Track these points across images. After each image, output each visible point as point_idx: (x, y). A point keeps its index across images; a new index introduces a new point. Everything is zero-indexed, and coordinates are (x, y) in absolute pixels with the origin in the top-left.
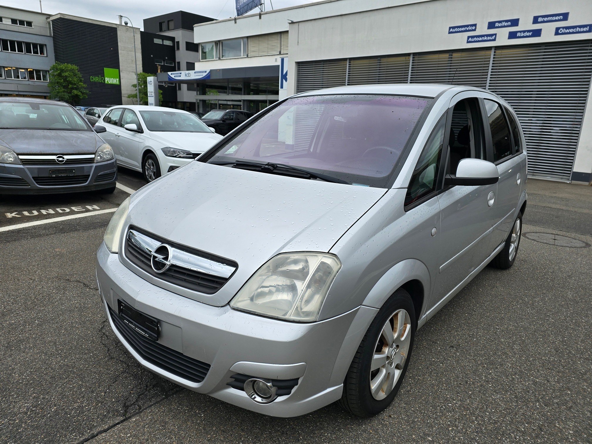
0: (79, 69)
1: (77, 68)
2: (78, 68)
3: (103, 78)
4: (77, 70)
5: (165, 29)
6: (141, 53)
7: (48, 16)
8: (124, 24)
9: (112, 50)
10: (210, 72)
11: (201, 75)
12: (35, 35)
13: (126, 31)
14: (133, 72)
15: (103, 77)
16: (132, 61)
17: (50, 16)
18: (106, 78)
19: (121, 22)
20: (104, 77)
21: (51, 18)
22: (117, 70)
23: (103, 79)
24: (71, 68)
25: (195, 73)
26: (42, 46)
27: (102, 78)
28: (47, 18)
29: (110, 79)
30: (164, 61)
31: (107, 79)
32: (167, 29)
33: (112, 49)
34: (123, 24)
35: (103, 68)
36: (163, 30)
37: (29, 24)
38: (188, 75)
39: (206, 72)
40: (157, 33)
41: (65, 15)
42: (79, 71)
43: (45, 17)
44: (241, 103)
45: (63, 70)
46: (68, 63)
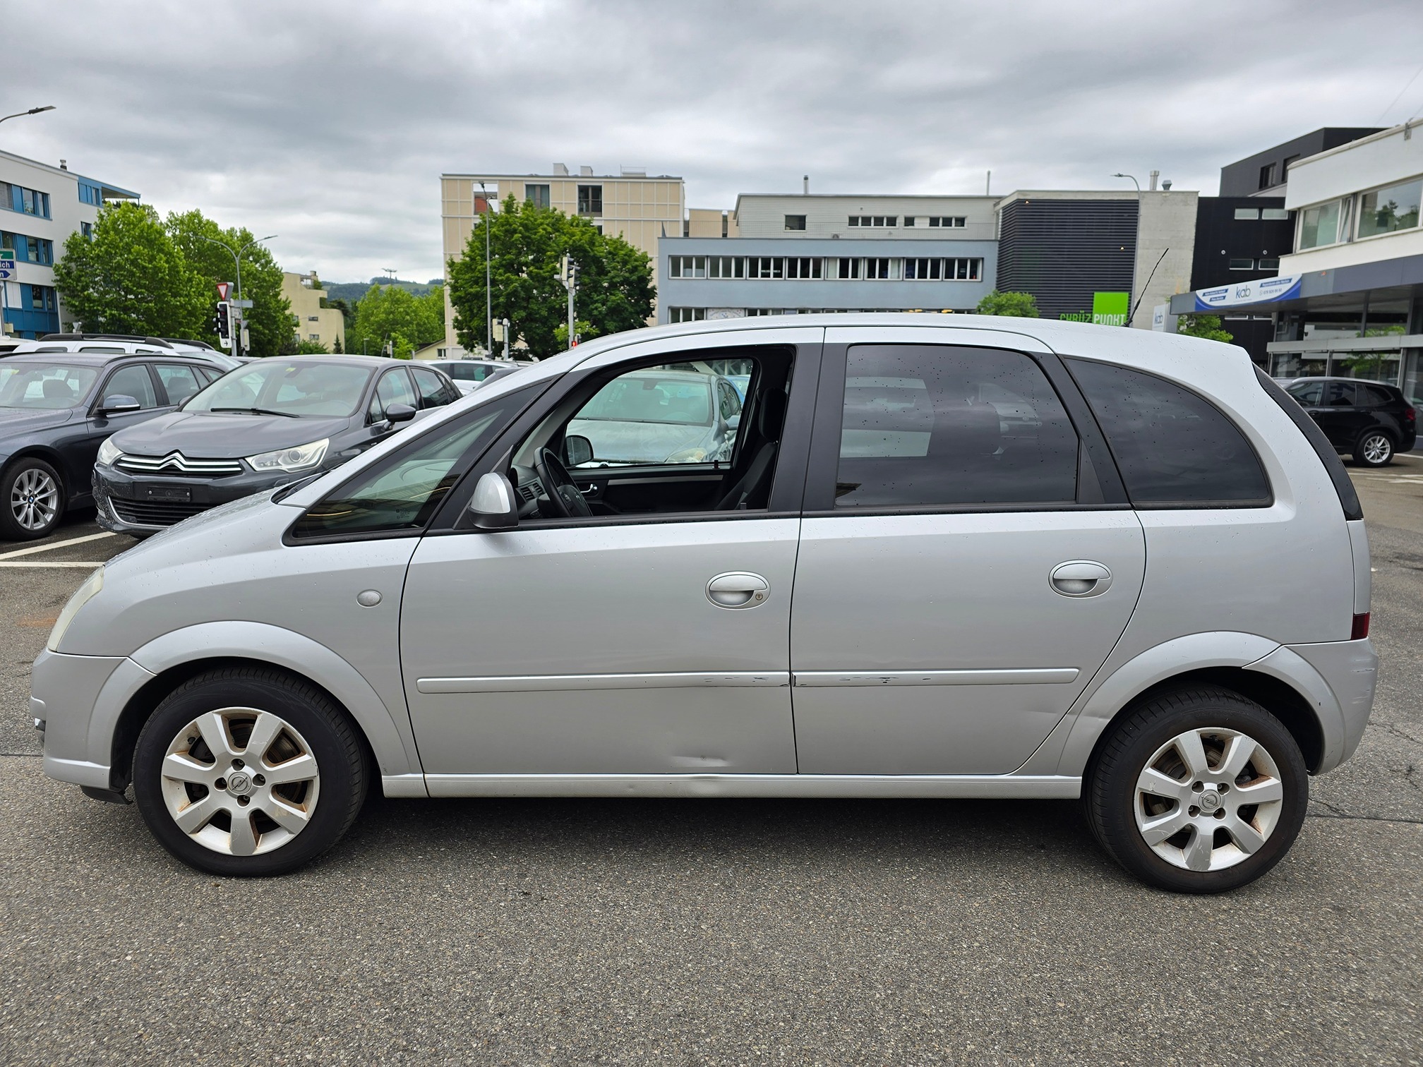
0: (1035, 301)
1: (1032, 298)
2: (1033, 300)
3: (1090, 315)
4: (1031, 303)
5: (1274, 183)
6: (1193, 249)
7: (998, 200)
8: (1162, 189)
9: (1122, 251)
10: (1301, 280)
11: (1276, 291)
12: (967, 242)
13: (1161, 205)
14: (1163, 296)
15: (1088, 313)
16: (1166, 270)
17: (1001, 198)
18: (1095, 315)
19: (1154, 184)
20: (1092, 313)
21: (1001, 203)
22: (1126, 295)
23: (1089, 318)
24: (1019, 301)
25: (1261, 286)
26: (975, 263)
27: (1087, 315)
28: (995, 205)
29: (1105, 315)
30: (1256, 261)
31: (1097, 317)
32: (1281, 179)
33: (1122, 248)
34: (1160, 188)
35: (1093, 294)
36: (1269, 184)
37: (961, 221)
38: (1243, 294)
39: (1290, 280)
40: (1250, 196)
41: (1028, 193)
42: (1034, 306)
43: (991, 203)
44: (1400, 357)
45: (1003, 305)
46: (1014, 291)
